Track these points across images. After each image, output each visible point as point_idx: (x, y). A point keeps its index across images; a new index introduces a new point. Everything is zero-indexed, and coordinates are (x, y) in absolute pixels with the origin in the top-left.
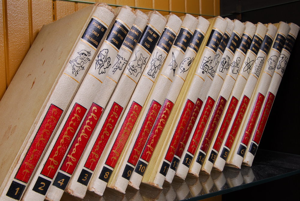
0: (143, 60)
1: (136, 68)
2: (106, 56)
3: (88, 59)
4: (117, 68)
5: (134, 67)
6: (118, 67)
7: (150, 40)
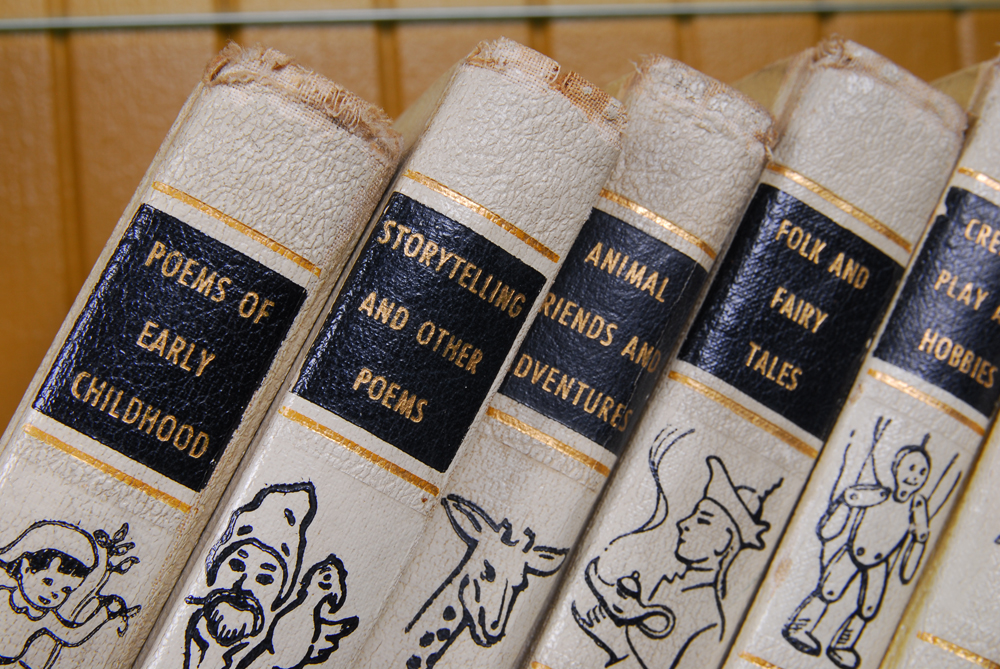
0: (737, 511)
1: (667, 596)
2: (293, 548)
3: (106, 601)
4: (452, 625)
5: (636, 596)
6: (459, 617)
7: (804, 313)
